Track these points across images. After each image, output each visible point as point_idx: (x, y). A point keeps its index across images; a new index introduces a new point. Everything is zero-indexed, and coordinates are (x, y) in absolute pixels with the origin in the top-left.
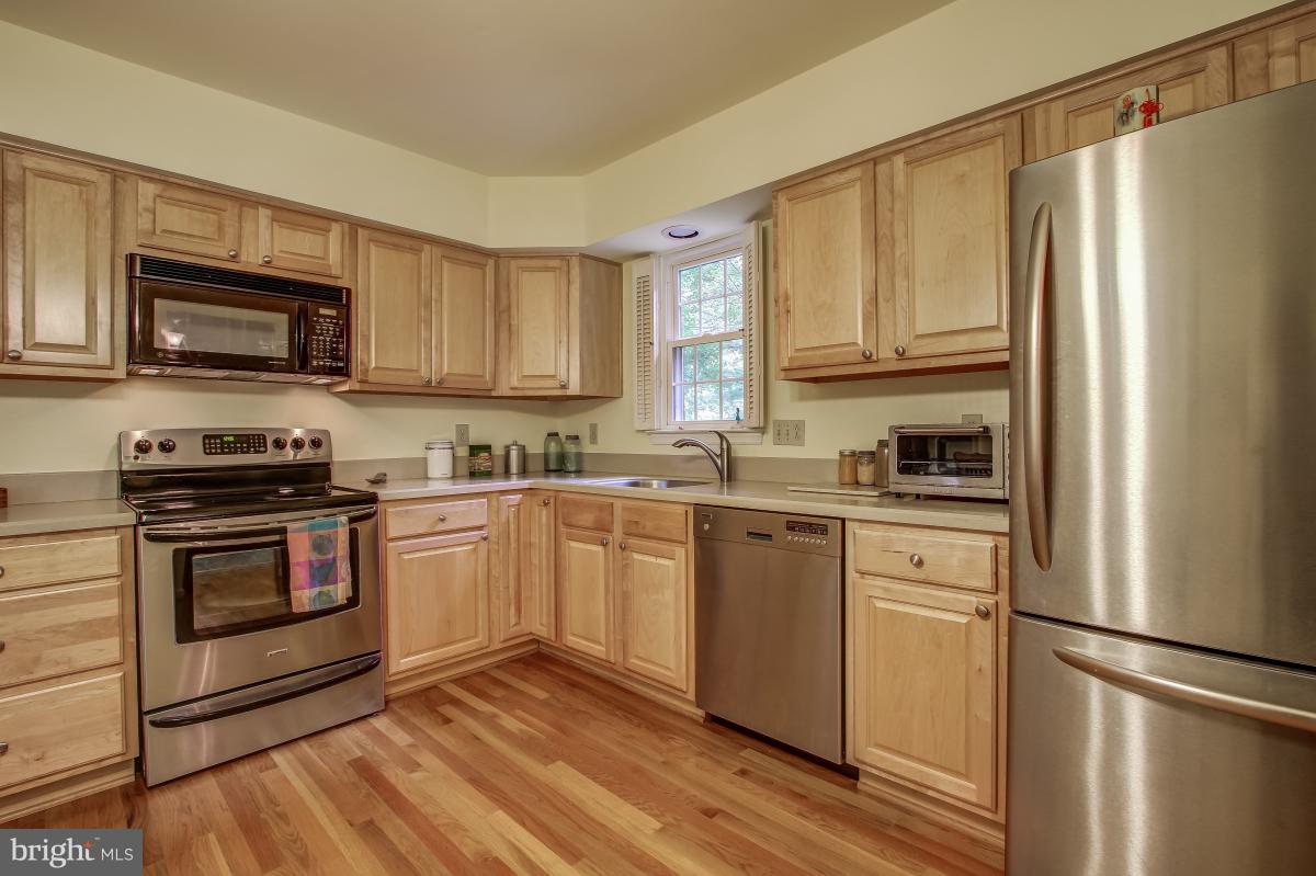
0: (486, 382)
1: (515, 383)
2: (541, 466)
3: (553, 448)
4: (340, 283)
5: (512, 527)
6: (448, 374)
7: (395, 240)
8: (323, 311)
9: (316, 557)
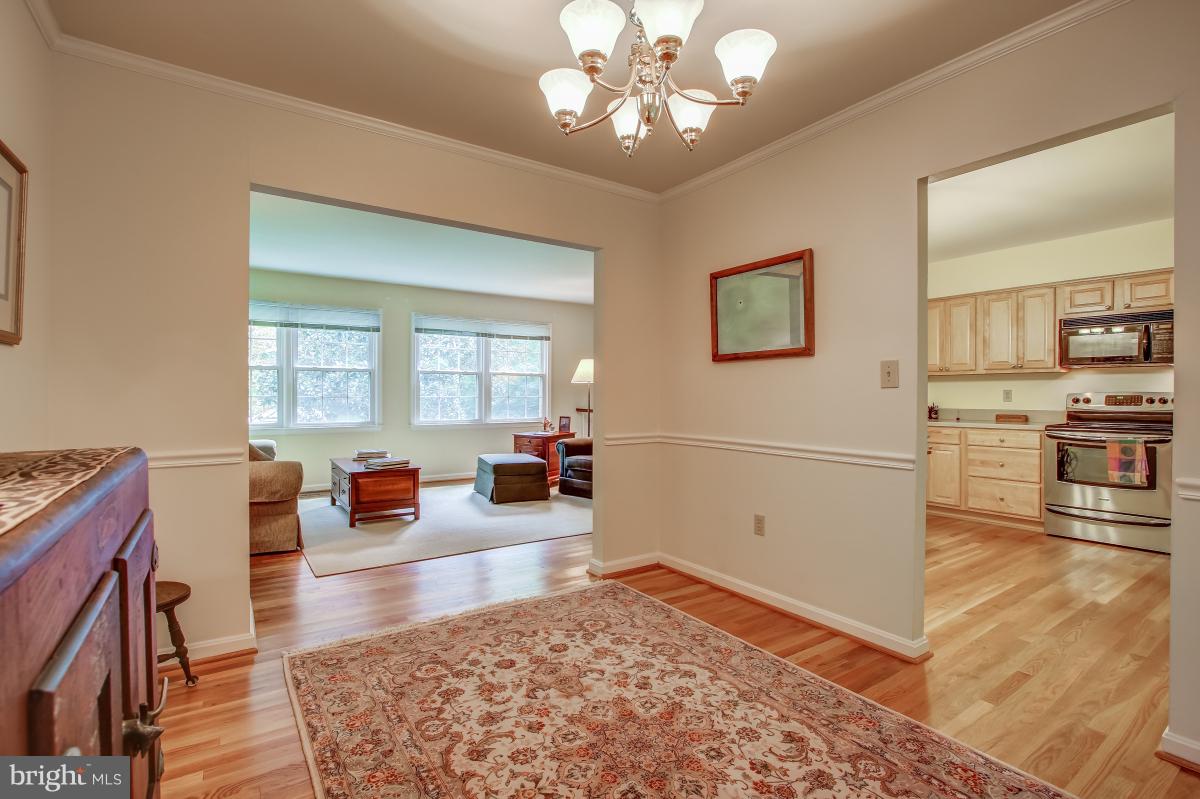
4: (1167, 309)
8: (1162, 326)
9: (1123, 457)
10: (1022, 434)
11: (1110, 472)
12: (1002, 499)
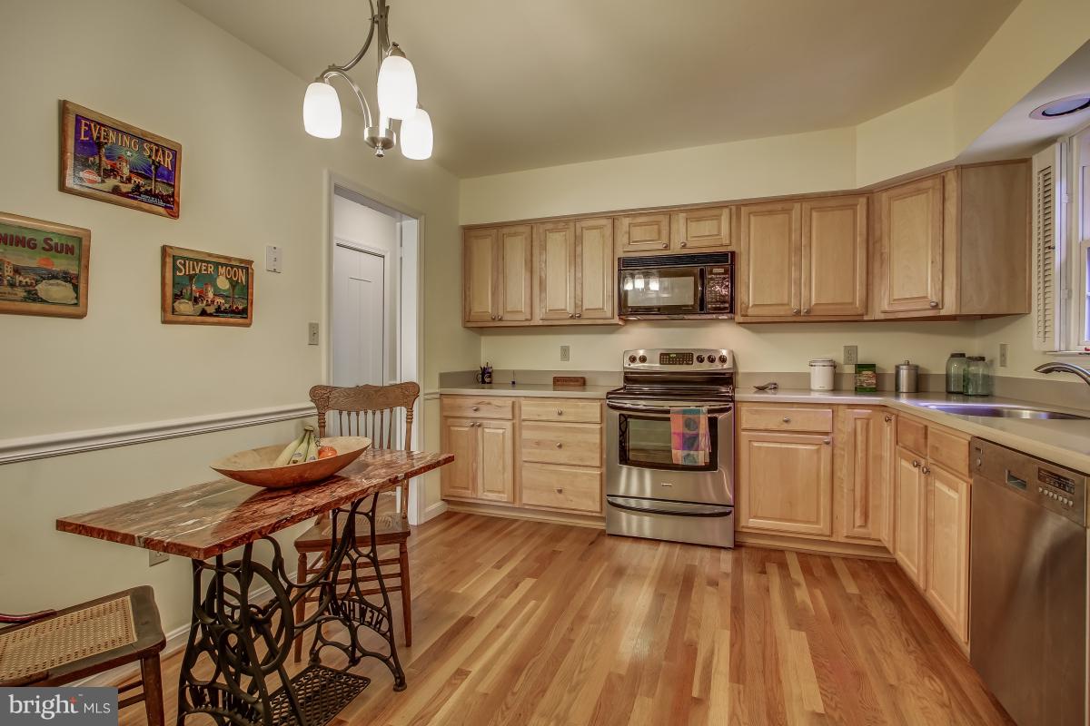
0: (856, 308)
1: (886, 308)
2: (943, 388)
3: (956, 368)
4: (730, 249)
5: (860, 438)
6: (816, 304)
7: (770, 207)
8: (715, 270)
9: (687, 431)
10: (581, 403)
11: (673, 451)
12: (560, 491)
